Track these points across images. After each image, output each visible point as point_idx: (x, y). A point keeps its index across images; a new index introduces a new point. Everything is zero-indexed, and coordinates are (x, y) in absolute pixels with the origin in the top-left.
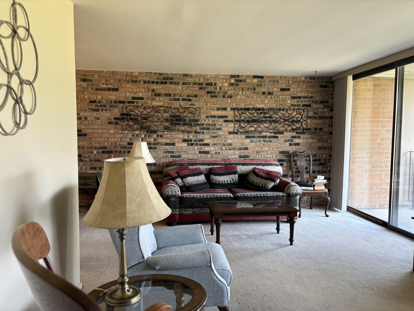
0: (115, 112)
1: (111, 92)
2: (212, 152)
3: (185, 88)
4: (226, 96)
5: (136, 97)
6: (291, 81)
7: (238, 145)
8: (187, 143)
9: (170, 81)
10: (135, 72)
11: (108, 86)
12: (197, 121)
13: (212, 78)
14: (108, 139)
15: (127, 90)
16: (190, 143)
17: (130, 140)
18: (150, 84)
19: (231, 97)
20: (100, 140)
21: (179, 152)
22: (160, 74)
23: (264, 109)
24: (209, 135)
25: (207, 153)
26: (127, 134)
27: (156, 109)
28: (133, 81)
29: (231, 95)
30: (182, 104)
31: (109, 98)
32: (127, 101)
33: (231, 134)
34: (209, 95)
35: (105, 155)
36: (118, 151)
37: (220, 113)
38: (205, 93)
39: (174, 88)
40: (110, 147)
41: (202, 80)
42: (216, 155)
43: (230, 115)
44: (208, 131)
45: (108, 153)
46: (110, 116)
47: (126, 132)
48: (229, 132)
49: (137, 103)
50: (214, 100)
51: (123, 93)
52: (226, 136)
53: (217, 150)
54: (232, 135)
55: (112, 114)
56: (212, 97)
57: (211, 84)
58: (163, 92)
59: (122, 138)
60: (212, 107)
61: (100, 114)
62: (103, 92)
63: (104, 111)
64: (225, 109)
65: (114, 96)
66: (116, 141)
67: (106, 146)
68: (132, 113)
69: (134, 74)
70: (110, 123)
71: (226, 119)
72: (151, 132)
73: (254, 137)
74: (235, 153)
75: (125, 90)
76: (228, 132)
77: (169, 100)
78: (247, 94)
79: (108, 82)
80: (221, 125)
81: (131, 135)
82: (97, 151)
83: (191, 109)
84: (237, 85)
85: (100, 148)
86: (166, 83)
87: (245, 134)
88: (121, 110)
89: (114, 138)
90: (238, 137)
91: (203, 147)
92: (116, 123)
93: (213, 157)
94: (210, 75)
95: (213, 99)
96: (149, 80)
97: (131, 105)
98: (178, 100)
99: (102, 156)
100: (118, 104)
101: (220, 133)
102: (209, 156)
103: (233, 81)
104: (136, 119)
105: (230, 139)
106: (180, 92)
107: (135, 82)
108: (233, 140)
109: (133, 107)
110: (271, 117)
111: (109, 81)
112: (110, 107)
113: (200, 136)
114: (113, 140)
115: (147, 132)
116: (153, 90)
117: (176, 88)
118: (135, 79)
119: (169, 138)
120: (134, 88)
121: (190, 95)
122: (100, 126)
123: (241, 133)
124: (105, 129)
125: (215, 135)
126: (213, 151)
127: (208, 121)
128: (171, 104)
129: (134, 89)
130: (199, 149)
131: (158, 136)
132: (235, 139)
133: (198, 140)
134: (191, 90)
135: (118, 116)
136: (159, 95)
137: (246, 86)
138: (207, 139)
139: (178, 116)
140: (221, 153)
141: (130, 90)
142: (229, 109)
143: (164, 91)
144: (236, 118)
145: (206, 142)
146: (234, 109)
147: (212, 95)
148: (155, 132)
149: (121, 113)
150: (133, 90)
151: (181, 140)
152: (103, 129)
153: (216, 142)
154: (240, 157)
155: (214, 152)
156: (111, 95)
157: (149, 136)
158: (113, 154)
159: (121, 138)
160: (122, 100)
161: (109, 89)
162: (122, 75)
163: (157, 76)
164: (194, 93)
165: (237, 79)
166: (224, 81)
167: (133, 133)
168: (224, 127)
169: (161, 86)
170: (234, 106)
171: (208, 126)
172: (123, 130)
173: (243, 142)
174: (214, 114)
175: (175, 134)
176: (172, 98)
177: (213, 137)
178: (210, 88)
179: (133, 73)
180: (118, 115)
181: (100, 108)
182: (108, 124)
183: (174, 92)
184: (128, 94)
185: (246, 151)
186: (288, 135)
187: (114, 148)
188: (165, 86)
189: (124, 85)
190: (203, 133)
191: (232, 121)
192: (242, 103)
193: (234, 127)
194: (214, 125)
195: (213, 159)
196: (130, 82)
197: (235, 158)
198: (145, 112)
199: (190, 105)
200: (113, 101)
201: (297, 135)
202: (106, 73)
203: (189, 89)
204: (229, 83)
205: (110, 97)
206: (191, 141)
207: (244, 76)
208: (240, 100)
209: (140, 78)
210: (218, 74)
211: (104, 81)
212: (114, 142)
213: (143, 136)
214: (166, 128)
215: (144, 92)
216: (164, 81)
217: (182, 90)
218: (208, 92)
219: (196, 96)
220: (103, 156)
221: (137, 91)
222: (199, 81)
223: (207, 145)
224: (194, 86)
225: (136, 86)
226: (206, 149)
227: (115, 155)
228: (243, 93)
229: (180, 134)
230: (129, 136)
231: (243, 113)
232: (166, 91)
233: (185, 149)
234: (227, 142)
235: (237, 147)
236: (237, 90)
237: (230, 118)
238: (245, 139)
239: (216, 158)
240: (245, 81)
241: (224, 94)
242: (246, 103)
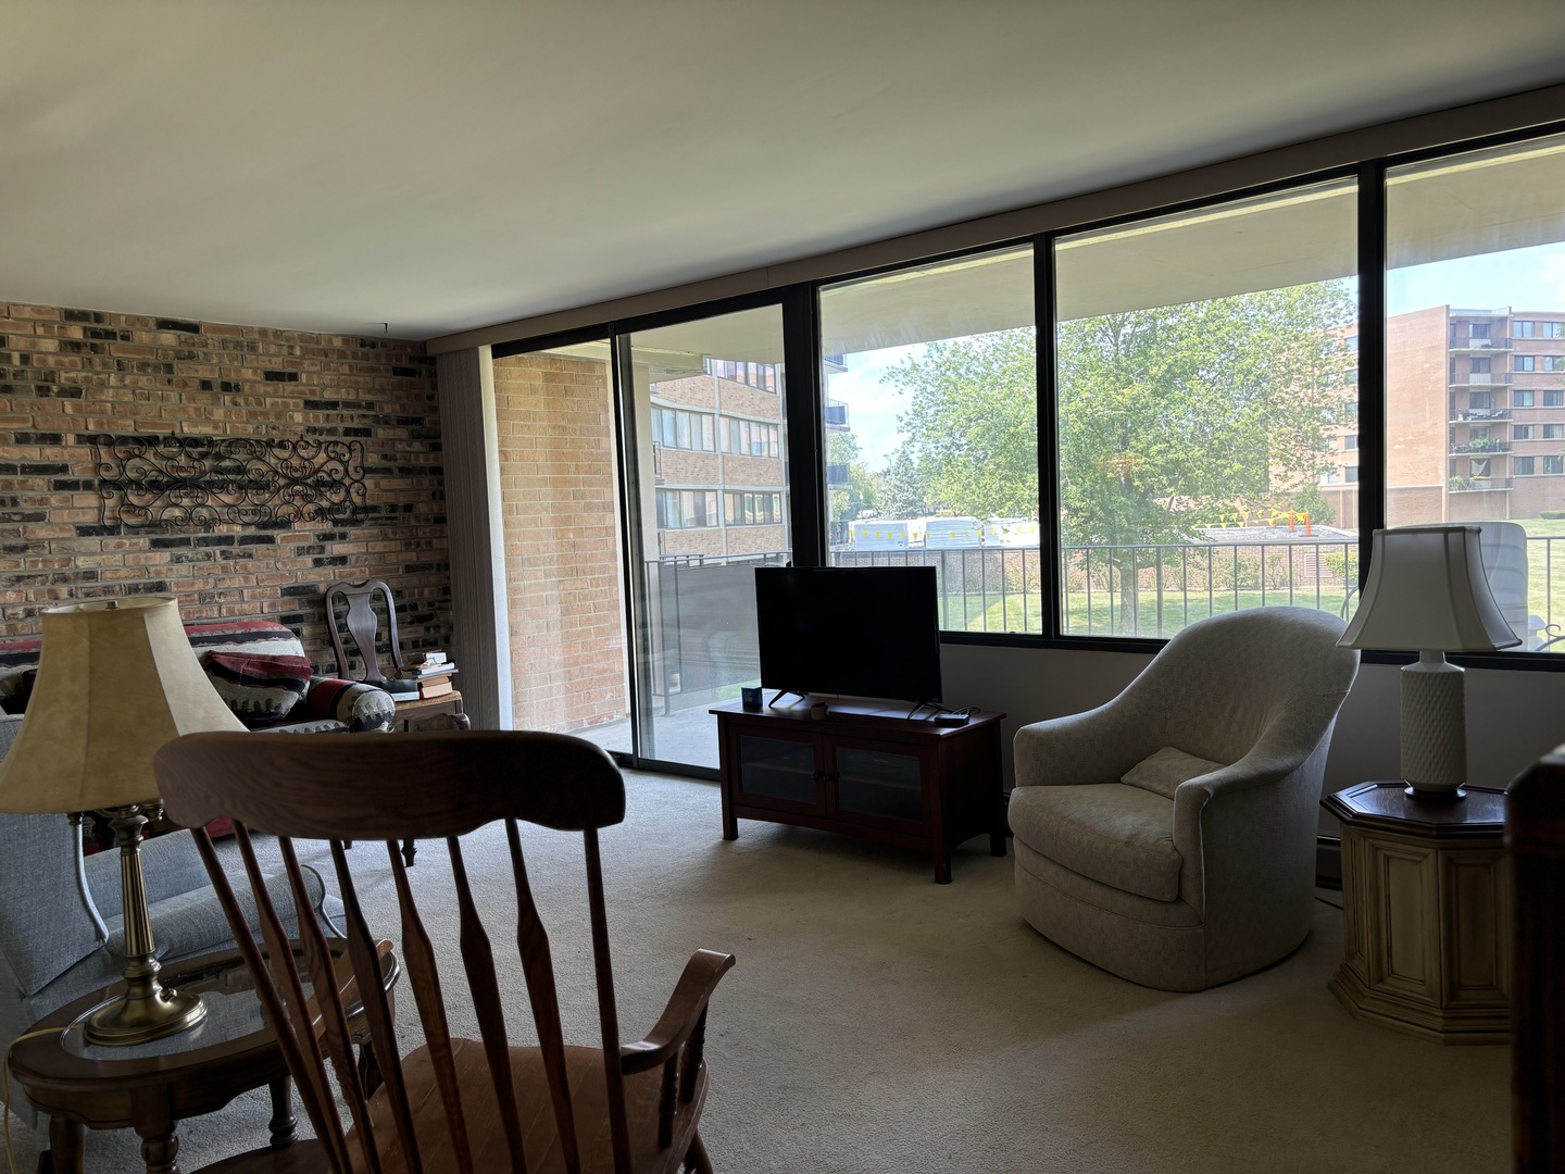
2: (9, 611)
4: (55, 389)
6: (298, 348)
7: (122, 573)
19: (74, 392)
23: (211, 443)
29: (74, 385)
33: (90, 534)
37: (33, 454)
42: (29, 620)
43: (77, 463)
48: (78, 528)
52: (68, 544)
53: (33, 599)
54: (94, 537)
64: (55, 439)
71: (61, 477)
73: (186, 542)
76: (73, 529)
78: (140, 384)
80: (43, 501)
84: (94, 348)
87: (148, 533)
90: (120, 545)
93: (16, 629)
101: (40, 531)
103: (76, 333)
105: (85, 554)
108: (99, 558)
110: (240, 470)
123: (131, 530)
125: (21, 542)
126: (13, 606)
132: (108, 553)
137: (136, 357)
142: (71, 439)
144: (105, 475)
146: (92, 440)
153: (23, 569)
155: (20, 611)
165: (94, 325)
166: (40, 331)
168: (55, 508)
170: (91, 427)
173: (143, 562)
174: (7, 459)
186: (307, 530)
191: (88, 486)
192: (125, 417)
193: (101, 509)
194: (8, 503)
195: (20, 640)
201: (338, 530)
204: (61, 342)
207: (123, 319)
208: (113, 408)
210: (9, 304)
228: (122, 380)
231: (131, 456)
234: (76, 566)
235: (123, 582)
236: (99, 369)
237: (77, 473)
238: (150, 551)
239: (33, 633)
240: (125, 338)
241: (45, 380)
242: (137, 417)
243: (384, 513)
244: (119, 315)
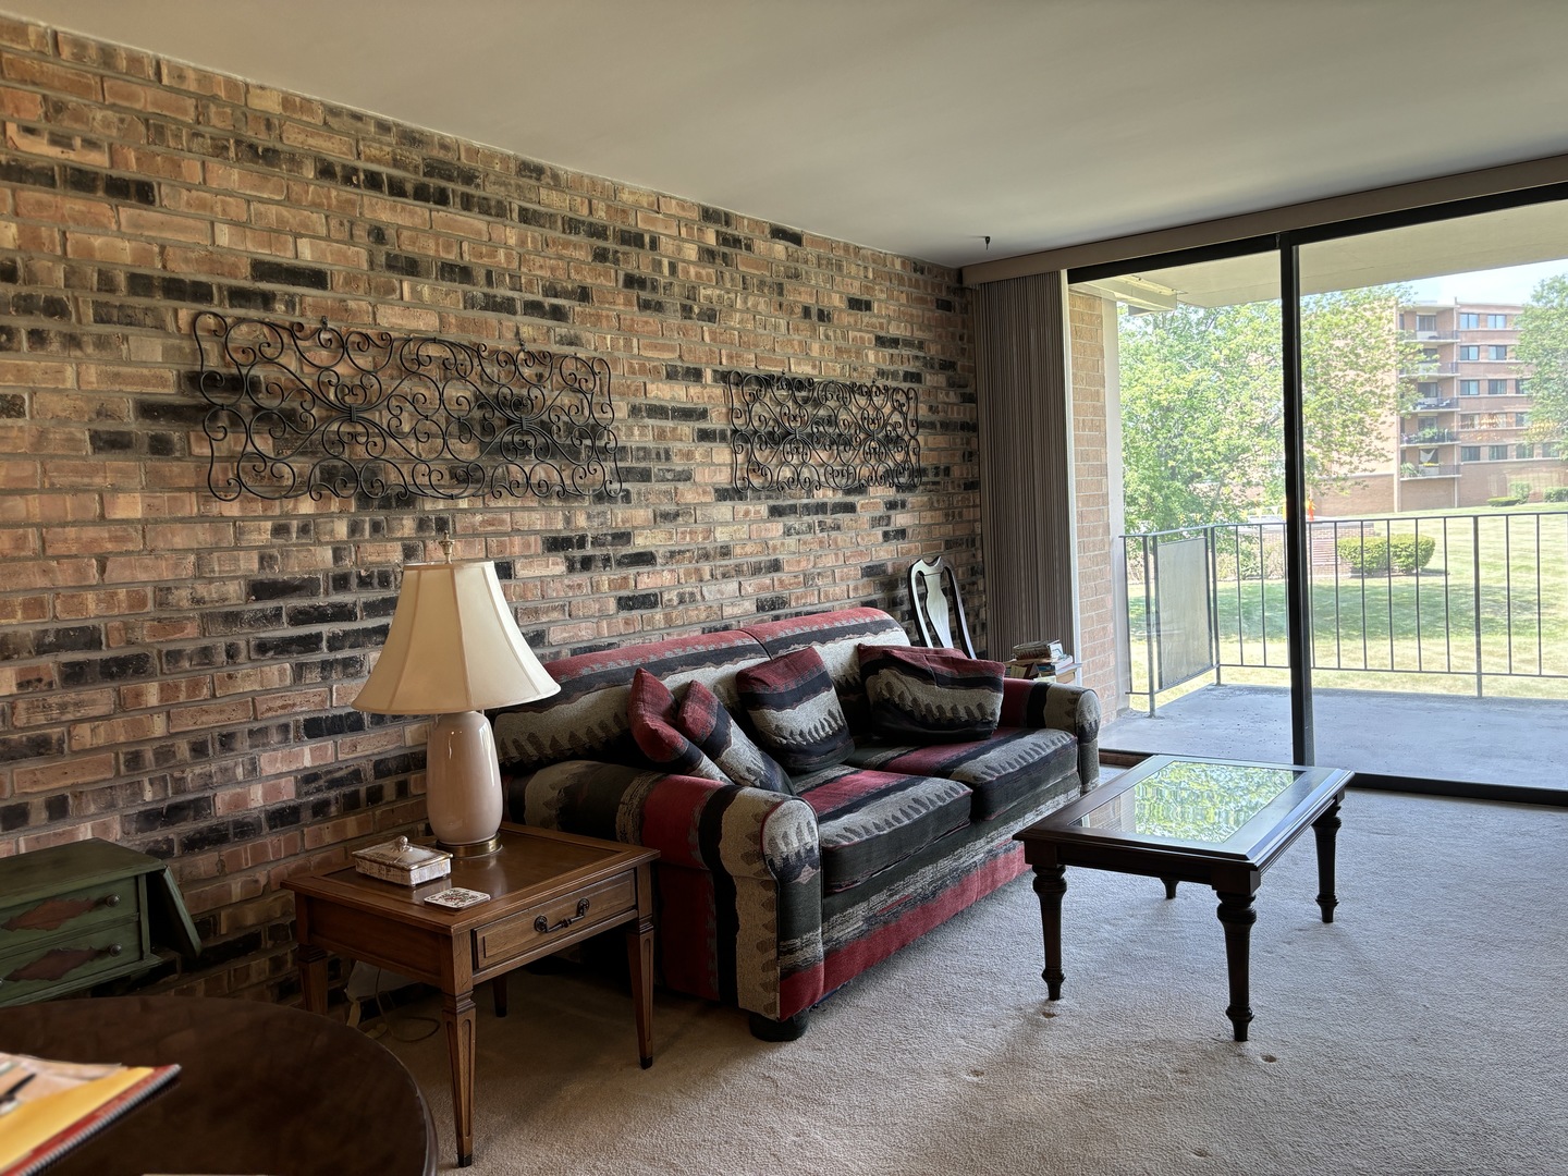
0: (144, 364)
1: (101, 207)
2: (666, 597)
3: (534, 240)
4: (696, 309)
5: (279, 265)
6: (871, 270)
7: (748, 549)
8: (567, 558)
9: (461, 188)
10: (262, 88)
11: (72, 156)
12: (594, 431)
13: (637, 207)
14: (102, 570)
15: (218, 208)
16: (577, 553)
17: (262, 566)
18: (357, 186)
19: (710, 316)
20: (41, 582)
21: (536, 611)
22: (411, 138)
23: (810, 382)
24: (647, 506)
25: (648, 601)
26: (243, 519)
27: (400, 353)
28: (252, 147)
29: (710, 306)
30: (526, 332)
31: (89, 252)
32: (220, 288)
33: (725, 499)
34: (634, 293)
35: (87, 693)
36: (189, 647)
37: (681, 393)
38: (617, 280)
39: (485, 238)
40: (127, 627)
41: (601, 215)
42: (681, 608)
43: (715, 406)
44: (642, 486)
45: (112, 676)
46: (104, 387)
47: (233, 509)
48: (716, 491)
49: (290, 304)
50: (652, 319)
51: (191, 222)
52: (709, 510)
53: (683, 581)
54: (728, 503)
55: (117, 375)
56: (645, 306)
57: (634, 239)
58: (429, 249)
59: (211, 551)
60: (649, 359)
61: (20, 373)
62: (32, 194)
63: (55, 346)
64: (695, 375)
65: (121, 234)
66: (167, 575)
67: (89, 623)
68: (259, 372)
69: (256, 103)
70: (111, 443)
71: (703, 425)
72: (386, 504)
73: (793, 509)
74: (743, 593)
75: (203, 205)
76: (713, 491)
77: (465, 302)
78: (759, 308)
79: (66, 124)
80: (689, 455)
81: (269, 525)
82: (20, 673)
83: (569, 367)
84: (725, 258)
85: (41, 649)
86: (442, 199)
87: (767, 498)
88: (186, 345)
89: (148, 561)
90: (747, 513)
91: (632, 571)
92: (160, 446)
93: (671, 620)
94: (631, 193)
95: (651, 321)
96: (351, 160)
97: (253, 313)
98: (507, 307)
99: (63, 707)
100: (159, 302)
101: (689, 495)
102: (657, 617)
103: (711, 239)
104: (289, 417)
105: (722, 524)
106: (515, 265)
107: (264, 157)
108: (731, 529)
109: (266, 330)
110: (832, 421)
111: (78, 116)
112: (99, 319)
113: (619, 515)
114: (143, 577)
115: (364, 500)
116: (378, 234)
117: (494, 236)
118: (263, 140)
119: (478, 535)
120: (261, 201)
121: (559, 288)
122: (27, 469)
123: (756, 494)
124: (75, 490)
125: (671, 508)
126: (669, 589)
127: (641, 435)
128: (479, 326)
129: (262, 208)
130: (615, 589)
131: (422, 525)
132: (739, 522)
133: (609, 538)
134: (560, 257)
135: (167, 391)
136: (411, 267)
137: (756, 272)
138: (644, 528)
139: (518, 404)
140: (699, 597)
141: (237, 210)
142: (708, 375)
143: (437, 245)
144: (739, 424)
145: (641, 542)
146: (723, 377)
147: (645, 295)
148: (405, 499)
149: (184, 369)
150: (259, 214)
151: (536, 544)
152: (53, 489)
153: (675, 542)
154: (761, 608)
155: (673, 596)
156: (99, 227)
157: (376, 527)
158: (151, 676)
159: (198, 552)
160: (187, 272)
161: (82, 181)
162: (170, 89)
163: (389, 145)
164: (573, 274)
165: (724, 229)
166: (684, 232)
167: (277, 512)
168: (698, 465)
169: (420, 212)
170: (724, 361)
171: (644, 459)
172: (211, 490)
173: (763, 534)
174: (660, 399)
175: (506, 509)
176: (478, 291)
177: (667, 517)
178: (639, 263)
179: (247, 91)
180: (163, 382)
181: (23, 324)
182: (97, 449)
183: (486, 261)
184: (224, 236)
185: (776, 576)
186: (880, 493)
187: (153, 632)
188: (441, 214)
189: (192, 169)
190: (627, 497)
191: (723, 438)
192: (748, 349)
193: (733, 466)
194: (663, 456)
195: (677, 636)
196: (232, 154)
197: (746, 614)
198: (341, 369)
199: (561, 342)
200: (121, 279)
201: (900, 497)
202: (49, 50)
203: (551, 251)
204: (699, 248)
205: (98, 242)
206: (581, 542)
207: (746, 222)
208: (740, 337)
209: (293, 139)
210: (660, 194)
211: (34, 113)
212: (149, 591)
213: (342, 529)
214: (465, 476)
215: (328, 238)
216: (434, 182)
217: (520, 251)
218: (632, 282)
219: (584, 295)
220: (78, 705)
221: (280, 219)
222: (591, 212)
223: (645, 559)
224: (573, 238)
225: (270, 185)
226: (647, 581)
227: (170, 680)
228: (745, 302)
229: (532, 509)
230: (255, 536)
231: (755, 398)
232: (448, 248)
233: (556, 591)
234: (715, 540)
235: (749, 560)
236: (728, 286)
237: (716, 422)
238: (768, 520)
239: (684, 625)
240: (749, 248)
241: (688, 298)
242: (758, 351)
243: (930, 478)
244: (743, 218)
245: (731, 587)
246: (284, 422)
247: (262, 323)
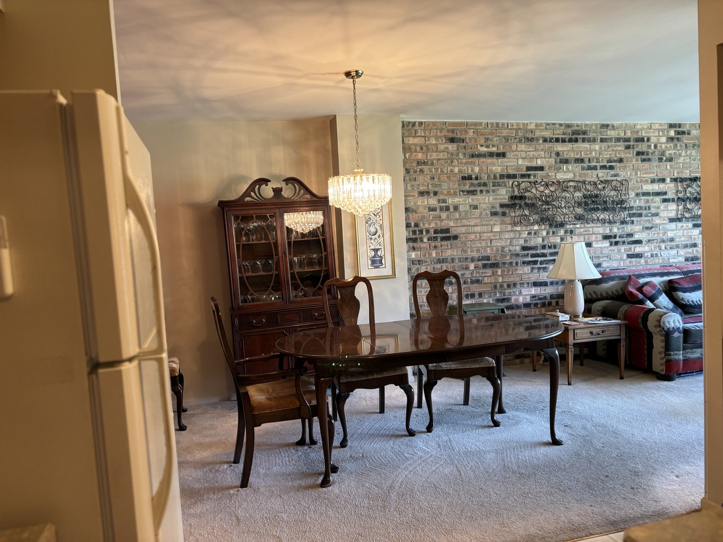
0: (501, 195)
1: (494, 160)
2: (646, 255)
3: (605, 147)
4: (664, 158)
5: (533, 167)
7: (682, 239)
8: (610, 242)
9: (582, 136)
10: (531, 123)
11: (490, 149)
12: (622, 202)
13: (642, 129)
14: (491, 243)
15: (519, 156)
16: (614, 240)
17: (525, 243)
18: (553, 142)
19: (670, 160)
20: (479, 245)
21: (599, 257)
22: (568, 126)
24: (640, 225)
25: (639, 256)
26: (521, 231)
27: (562, 186)
28: (528, 138)
29: (671, 156)
30: (600, 175)
31: (492, 170)
32: (519, 175)
33: (673, 222)
34: (639, 157)
35: (487, 271)
36: (508, 262)
37: (656, 187)
38: (633, 154)
39: (589, 149)
40: (495, 256)
41: (629, 134)
42: (652, 258)
43: (670, 190)
44: (639, 219)
45: (492, 267)
46: (493, 201)
47: (518, 228)
48: (669, 219)
49: (535, 176)
50: (646, 164)
51: (513, 160)
52: (666, 226)
53: (653, 249)
54: (674, 223)
55: (496, 198)
56: (644, 160)
57: (642, 140)
58: (572, 155)
59: (513, 239)
60: (644, 177)
61: (478, 200)
62: (482, 160)
63: (484, 193)
64: (663, 180)
65: (499, 166)
66: (504, 244)
67: (488, 255)
68: (526, 194)
69: (530, 127)
70: (494, 214)
71: (665, 197)
72: (556, 226)
74: (679, 254)
75: (516, 155)
76: (667, 219)
77: (582, 169)
78: (692, 154)
79: (489, 142)
80: (658, 208)
81: (527, 232)
82: (475, 265)
83: (614, 183)
84: (678, 139)
85: (479, 260)
86: (576, 140)
87: (692, 221)
88: (511, 189)
89: (500, 241)
90: (682, 226)
91: (633, 246)
92: (504, 214)
93: (647, 262)
94: (641, 125)
95: (646, 165)
96: (552, 136)
97: (526, 180)
98: (595, 168)
99: (482, 273)
100: (506, 180)
101: (657, 221)
102: (642, 261)
103: (672, 133)
104: (533, 205)
105: (671, 230)
106: (598, 155)
107: (530, 140)
108: (675, 232)
109: (528, 183)
111: (491, 140)
112: (493, 186)
113: (629, 228)
114: (499, 244)
115: (551, 225)
116: (558, 154)
117: (591, 148)
118: (530, 136)
119: (582, 235)
120: (529, 151)
121: (612, 160)
122: (478, 221)
123: (687, 220)
124: (487, 225)
125: (650, 225)
126: (647, 252)
127: (639, 202)
128: (585, 175)
129: (529, 153)
130: (626, 251)
131: (566, 232)
132: (678, 230)
133: (625, 235)
134: (613, 150)
135: (506, 201)
136: (566, 161)
137: (692, 142)
138: (638, 232)
139: (596, 196)
140: (659, 255)
141: (523, 155)
142: (668, 180)
143: (574, 154)
144: (680, 195)
145: (637, 237)
146: (675, 180)
147: (643, 157)
148: (562, 225)
149: (510, 195)
150: (528, 155)
151: (600, 237)
152: (483, 225)
153: (651, 237)
154: (687, 260)
155: (649, 254)
156: (494, 164)
157: (553, 233)
158: (499, 268)
159: (510, 239)
160: (511, 172)
161: (491, 155)
162: (510, 129)
163: (562, 129)
164: (617, 155)
165: (678, 129)
166: (661, 133)
167: (529, 229)
168: (662, 211)
169: (569, 146)
170: (675, 174)
171: (640, 210)
172: (515, 224)
173: (689, 234)
174: (647, 190)
175: (591, 227)
176: (585, 165)
177: (647, 228)
178: (642, 147)
179: (527, 125)
180: (505, 199)
181: (479, 189)
182: (491, 215)
183: (589, 156)
184: (520, 163)
185: (695, 249)
187: (500, 258)
188: (576, 145)
189: (514, 147)
190: (633, 222)
191: (673, 200)
192: (687, 169)
193: (677, 210)
194: (647, 208)
195: (649, 267)
196: (523, 141)
197: (680, 262)
198: (547, 191)
199: (612, 176)
200: (498, 176)
202: (486, 127)
203: (610, 149)
204: (667, 138)
205: (494, 168)
206: (615, 237)
207: (688, 125)
208: (683, 165)
209: (538, 134)
210: (652, 123)
211: (482, 141)
212: (500, 248)
213: (544, 233)
214: (579, 218)
215: (545, 158)
216: (574, 137)
217: (600, 151)
218: (638, 153)
219: (621, 160)
220: (485, 273)
221: (533, 155)
222: (625, 134)
223: (639, 242)
224: (618, 144)
225: (531, 147)
226: (638, 249)
227: (503, 269)
228: (686, 153)
229: (599, 227)
230: (523, 235)
231: (688, 186)
232: (577, 154)
233: (605, 251)
234: (668, 236)
235: (682, 243)
236: (679, 148)
237: (670, 196)
238: (692, 229)
239: (652, 264)
240: (689, 134)
241: (661, 155)
242: (691, 169)
244: (687, 124)
245: (674, 252)
246: (532, 206)
247: (528, 182)
